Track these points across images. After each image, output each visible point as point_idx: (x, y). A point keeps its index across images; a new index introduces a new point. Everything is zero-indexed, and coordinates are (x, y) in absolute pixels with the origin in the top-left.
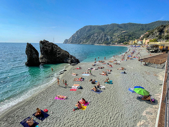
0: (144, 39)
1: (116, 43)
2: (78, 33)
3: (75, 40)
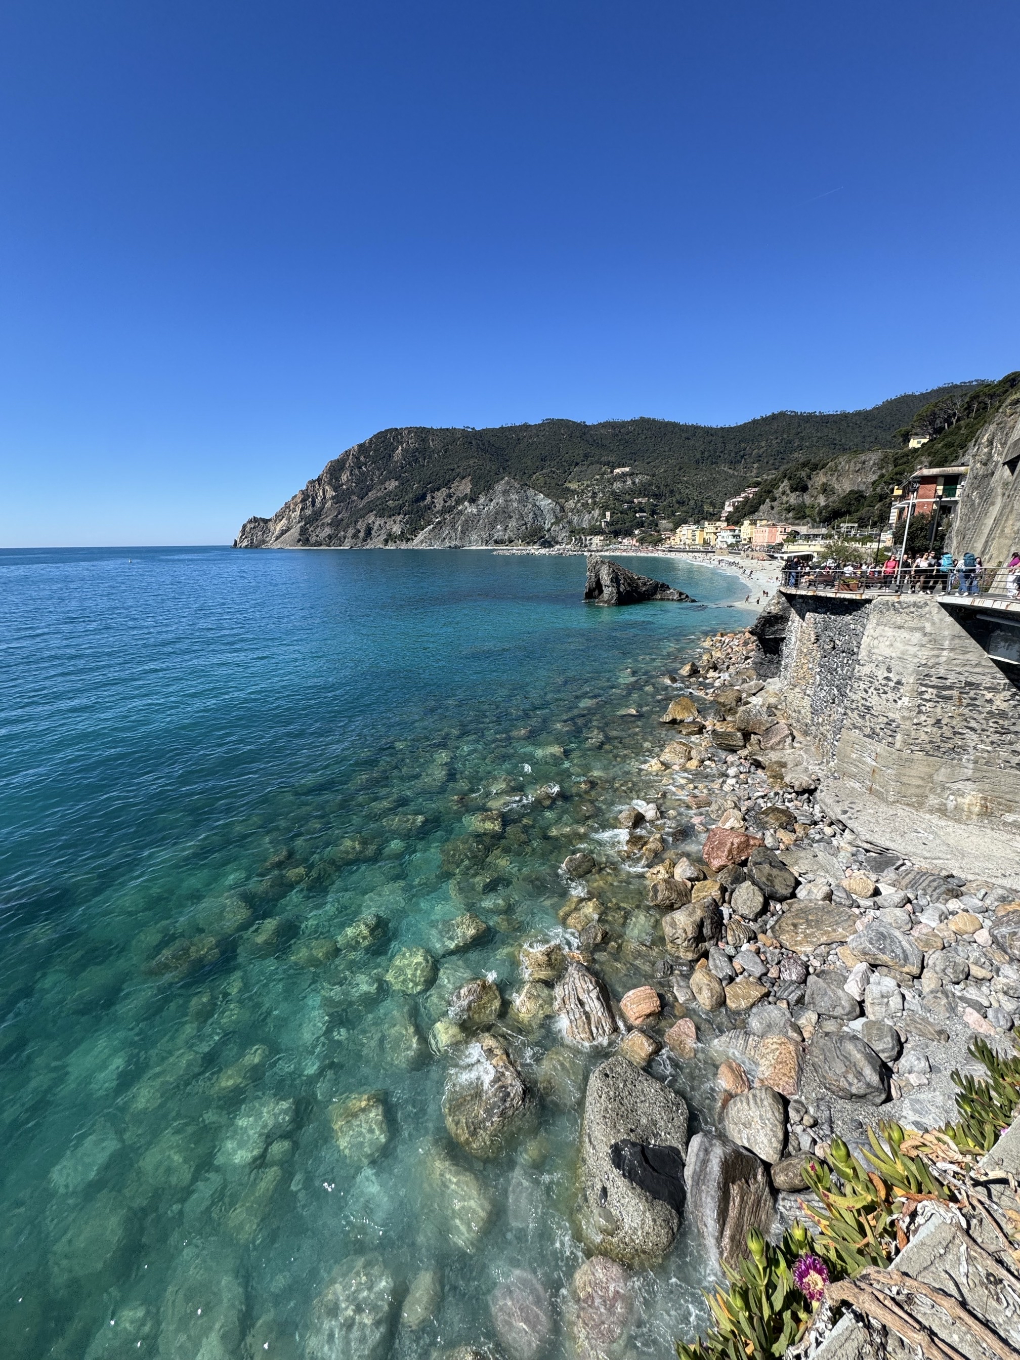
0: (746, 523)
2: (337, 479)
3: (328, 520)
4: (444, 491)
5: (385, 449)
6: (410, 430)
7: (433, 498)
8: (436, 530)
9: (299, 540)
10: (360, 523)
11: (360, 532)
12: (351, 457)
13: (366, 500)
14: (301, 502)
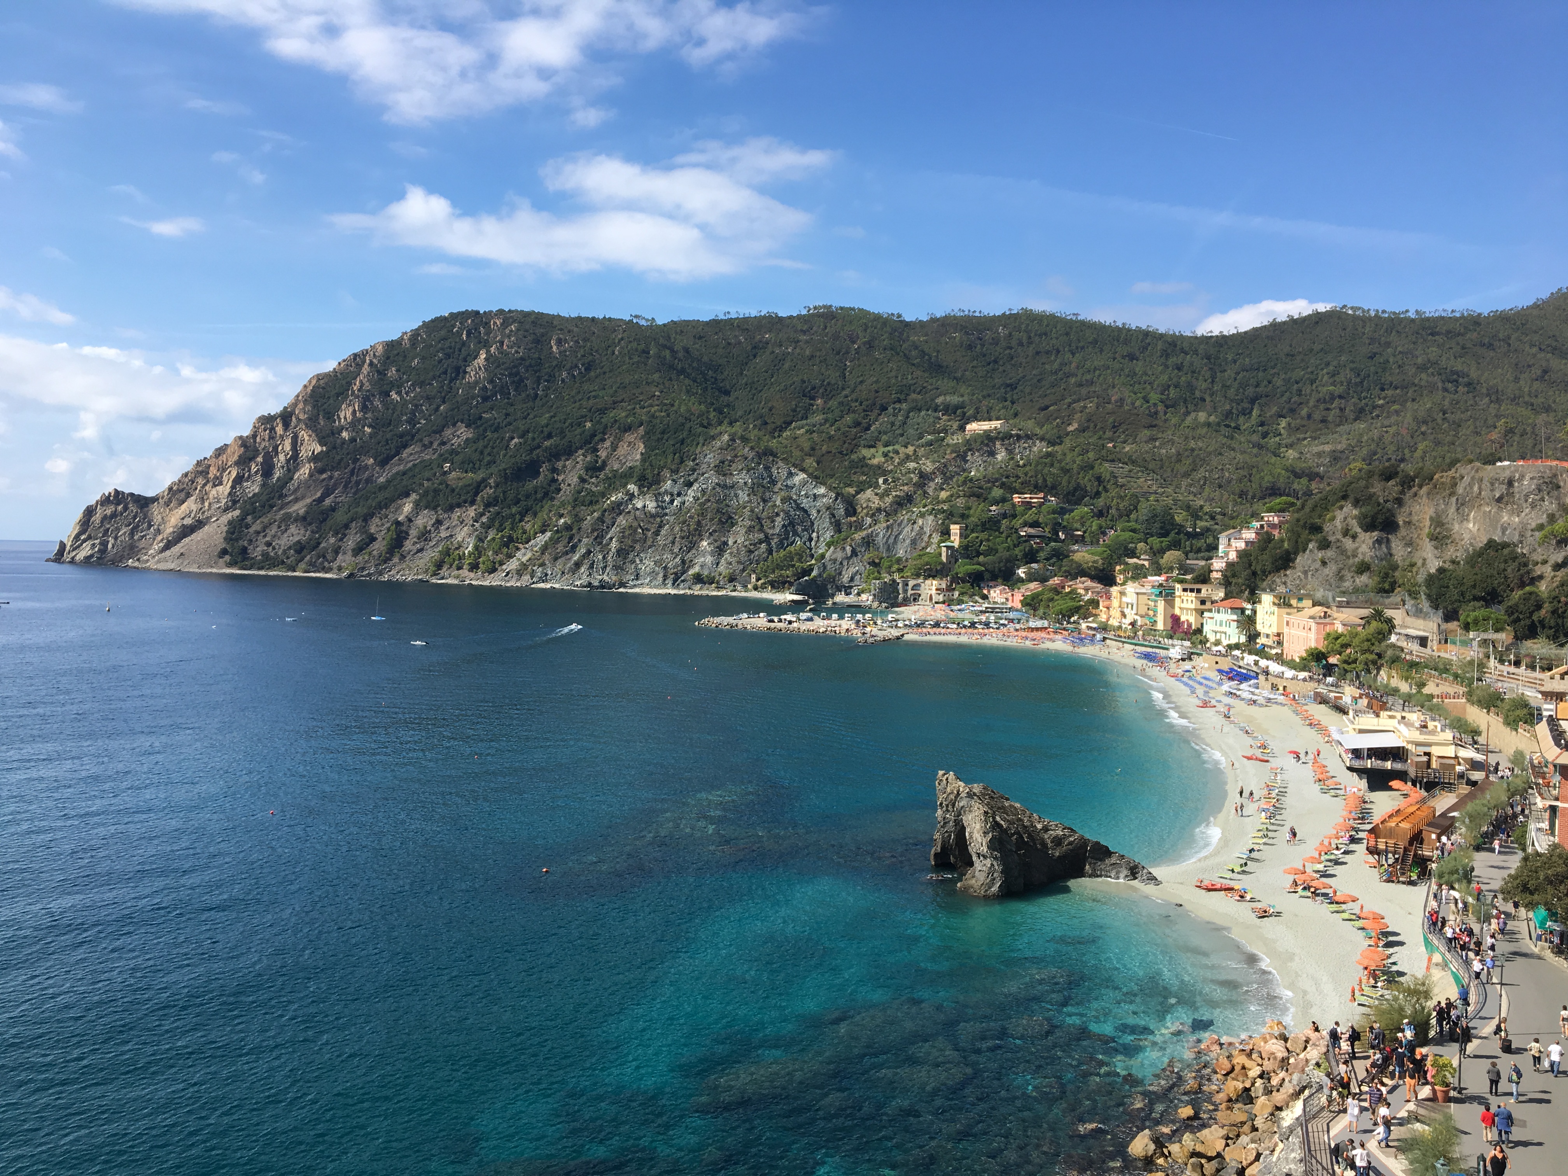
0: (1267, 599)
1: (931, 587)
2: (330, 416)
3: (299, 508)
4: (581, 458)
5: (448, 356)
6: (507, 317)
7: (554, 470)
8: (560, 547)
9: (224, 552)
10: (376, 520)
11: (373, 539)
12: (366, 366)
13: (395, 468)
14: (237, 463)
